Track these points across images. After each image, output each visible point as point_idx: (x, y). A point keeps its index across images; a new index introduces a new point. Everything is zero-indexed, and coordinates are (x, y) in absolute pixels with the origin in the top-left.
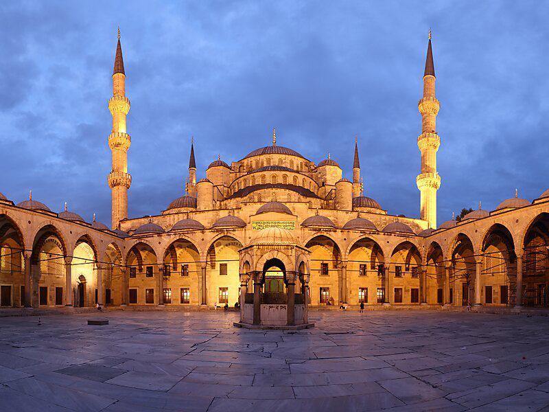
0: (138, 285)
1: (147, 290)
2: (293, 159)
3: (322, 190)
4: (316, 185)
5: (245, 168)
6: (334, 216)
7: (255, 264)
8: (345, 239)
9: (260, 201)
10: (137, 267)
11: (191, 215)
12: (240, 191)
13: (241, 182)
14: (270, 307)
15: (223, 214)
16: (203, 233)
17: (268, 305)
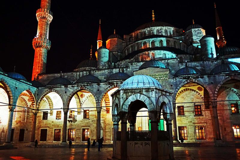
0: (49, 125)
1: (55, 130)
2: (167, 29)
3: (191, 47)
4: (185, 45)
5: (133, 39)
6: (201, 65)
7: (121, 105)
8: (212, 83)
9: (142, 61)
10: (49, 111)
11: (92, 72)
12: (129, 54)
13: (129, 48)
14: (136, 144)
15: (115, 71)
16: (99, 85)
17: (134, 142)
